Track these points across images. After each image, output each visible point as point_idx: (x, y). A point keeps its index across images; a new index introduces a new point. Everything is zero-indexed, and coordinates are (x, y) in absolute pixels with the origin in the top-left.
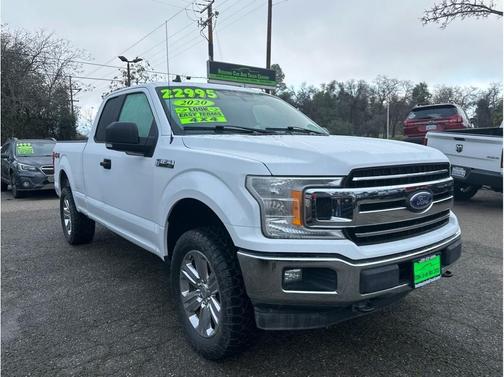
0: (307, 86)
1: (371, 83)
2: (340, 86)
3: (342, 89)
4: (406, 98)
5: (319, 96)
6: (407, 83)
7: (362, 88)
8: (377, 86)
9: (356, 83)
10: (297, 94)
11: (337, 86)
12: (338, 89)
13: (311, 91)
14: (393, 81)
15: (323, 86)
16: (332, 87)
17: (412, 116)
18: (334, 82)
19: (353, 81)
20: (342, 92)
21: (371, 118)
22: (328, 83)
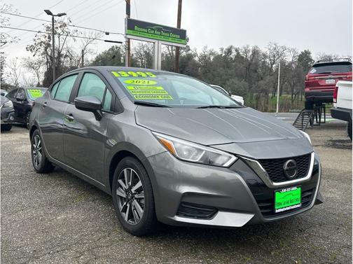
0: (208, 49)
1: (264, 49)
2: (236, 50)
3: (238, 53)
4: (292, 63)
5: (218, 57)
6: (294, 50)
7: (255, 52)
8: (268, 52)
9: (251, 48)
10: (199, 55)
11: (233, 51)
12: (234, 53)
13: (212, 53)
14: (282, 47)
15: (222, 49)
16: (229, 51)
17: (313, 71)
18: (231, 47)
19: (248, 46)
20: (238, 55)
21: (262, 79)
22: (226, 47)
